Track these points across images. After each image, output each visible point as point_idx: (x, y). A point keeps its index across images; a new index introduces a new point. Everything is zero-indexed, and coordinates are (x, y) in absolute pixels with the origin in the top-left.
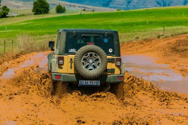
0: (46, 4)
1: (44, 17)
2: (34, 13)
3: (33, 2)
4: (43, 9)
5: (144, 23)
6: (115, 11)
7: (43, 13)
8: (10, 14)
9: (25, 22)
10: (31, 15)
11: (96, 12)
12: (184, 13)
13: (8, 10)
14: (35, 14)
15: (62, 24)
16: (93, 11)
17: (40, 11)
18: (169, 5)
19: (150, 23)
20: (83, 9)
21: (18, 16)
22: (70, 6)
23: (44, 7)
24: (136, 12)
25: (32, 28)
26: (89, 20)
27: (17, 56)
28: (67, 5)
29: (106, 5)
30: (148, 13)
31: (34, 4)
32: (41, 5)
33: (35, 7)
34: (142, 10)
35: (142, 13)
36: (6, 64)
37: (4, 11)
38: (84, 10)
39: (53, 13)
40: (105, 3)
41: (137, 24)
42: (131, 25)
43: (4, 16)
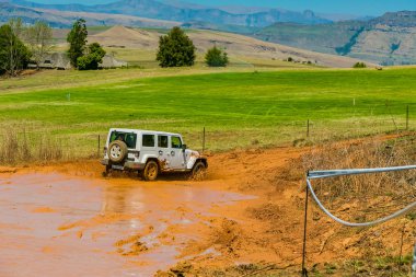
0: (188, 43)
2: (159, 62)
4: (180, 55)
6: (349, 68)
7: (181, 65)
8: (106, 62)
13: (103, 54)
14: (162, 65)
16: (309, 63)
17: (174, 59)
21: (123, 67)
22: (264, 48)
23: (183, 51)
29: (344, 50)
31: (162, 43)
32: (176, 46)
33: (162, 50)
37: (93, 55)
38: (290, 60)
40: (342, 46)
43: (93, 65)
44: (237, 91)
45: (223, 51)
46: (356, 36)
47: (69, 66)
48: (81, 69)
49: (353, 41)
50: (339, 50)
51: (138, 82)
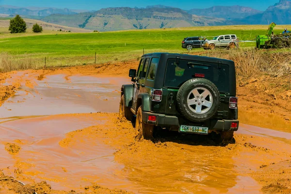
0: (23, 22)
1: (21, 36)
2: (10, 31)
3: (10, 21)
4: (19, 28)
5: (121, 45)
6: (92, 32)
7: (20, 32)
10: (7, 33)
11: (72, 33)
12: (162, 36)
14: (11, 33)
15: (39, 43)
16: (69, 31)
17: (17, 30)
18: (145, 28)
19: (128, 45)
20: (59, 29)
22: (47, 25)
23: (22, 26)
24: (113, 34)
25: (9, 47)
26: (66, 40)
28: (44, 25)
29: (82, 26)
30: (126, 35)
31: (11, 22)
32: (18, 24)
33: (11, 26)
34: (119, 31)
35: (119, 35)
38: (61, 30)
39: (29, 33)
40: (82, 24)
41: (115, 46)
42: (109, 46)
44: (46, 42)
45: (40, 26)
46: (88, 19)
49: (87, 22)
50: (80, 26)
51: (5, 40)
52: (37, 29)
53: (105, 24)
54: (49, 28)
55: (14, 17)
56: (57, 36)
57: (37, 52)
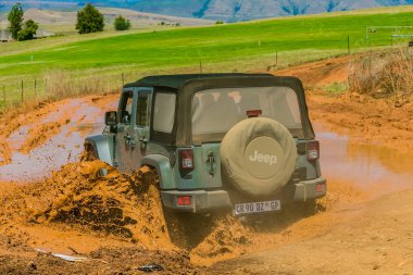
0: (98, 15)
1: (95, 38)
2: (78, 30)
3: (76, 13)
4: (93, 24)
5: (254, 45)
6: (212, 24)
7: (95, 31)
8: (38, 33)
9: (63, 46)
10: (71, 33)
11: (183, 27)
12: (322, 26)
13: (36, 27)
14: (80, 33)
15: (123, 48)
16: (177, 25)
17: (89, 27)
18: (303, 12)
19: (264, 44)
20: (160, 22)
21: (52, 36)
22: (140, 17)
23: (96, 21)
24: (244, 26)
25: (74, 57)
26: (168, 41)
27: (41, 105)
28: (134, 16)
29: (199, 14)
30: (264, 27)
31: (80, 15)
32: (90, 18)
33: (80, 21)
34: (259, 21)
35: (253, 27)
36: (21, 118)
37: (29, 29)
38: (163, 24)
39: (109, 31)
40: (198, 11)
41: (242, 47)
42: (233, 48)
43: (29, 36)
45: (126, 19)
47: (10, 38)
48: (21, 40)
49: (206, 7)
50: (195, 15)
51: (70, 45)
52: (122, 25)
53: (237, 9)
54: (143, 20)
55: (85, 6)
56: (155, 35)
57: (116, 63)
